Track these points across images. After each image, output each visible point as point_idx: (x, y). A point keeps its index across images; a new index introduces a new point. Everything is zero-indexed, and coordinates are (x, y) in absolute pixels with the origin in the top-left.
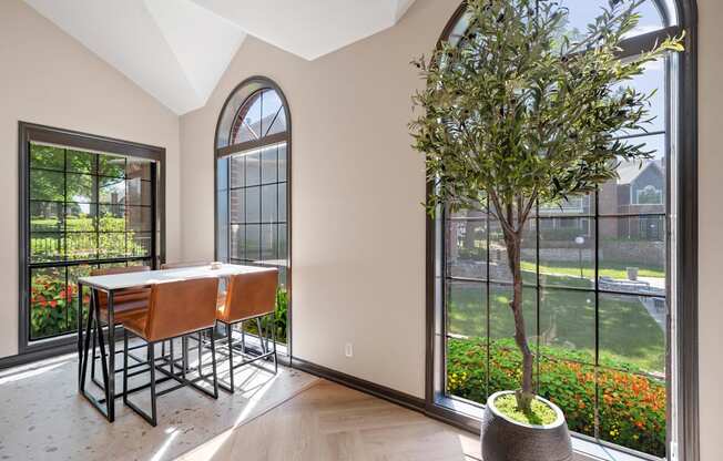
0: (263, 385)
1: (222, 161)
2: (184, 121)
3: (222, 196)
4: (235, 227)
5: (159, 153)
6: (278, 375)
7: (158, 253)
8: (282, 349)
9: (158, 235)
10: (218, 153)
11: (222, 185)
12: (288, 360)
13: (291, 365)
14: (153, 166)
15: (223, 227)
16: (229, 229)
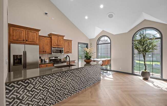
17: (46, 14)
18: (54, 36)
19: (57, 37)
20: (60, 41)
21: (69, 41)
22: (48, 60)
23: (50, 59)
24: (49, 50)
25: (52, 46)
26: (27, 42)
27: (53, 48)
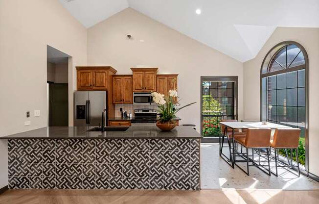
0: (293, 179)
1: (264, 79)
2: (245, 64)
3: (264, 93)
4: (271, 107)
6: (300, 178)
7: (235, 114)
8: (302, 167)
10: (262, 76)
11: (264, 88)
12: (307, 173)
13: (308, 176)
14: (233, 83)
15: (264, 106)
16: (267, 107)
17: (129, 36)
18: (136, 73)
19: (142, 73)
20: (148, 80)
21: (170, 77)
22: (131, 115)
23: (135, 112)
24: (129, 98)
25: (134, 90)
26: (94, 88)
27: (135, 93)
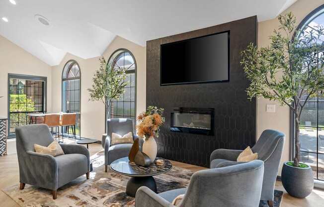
1: (64, 82)
3: (64, 93)
4: (68, 102)
5: (45, 79)
9: (44, 104)
10: (63, 80)
11: (64, 89)
14: (43, 82)
15: (64, 102)
16: (66, 103)
